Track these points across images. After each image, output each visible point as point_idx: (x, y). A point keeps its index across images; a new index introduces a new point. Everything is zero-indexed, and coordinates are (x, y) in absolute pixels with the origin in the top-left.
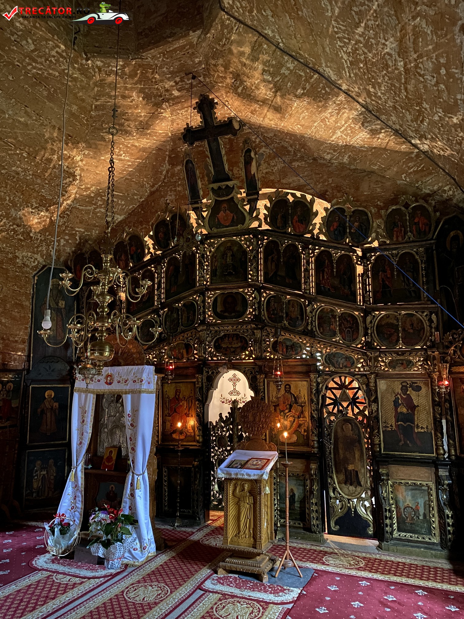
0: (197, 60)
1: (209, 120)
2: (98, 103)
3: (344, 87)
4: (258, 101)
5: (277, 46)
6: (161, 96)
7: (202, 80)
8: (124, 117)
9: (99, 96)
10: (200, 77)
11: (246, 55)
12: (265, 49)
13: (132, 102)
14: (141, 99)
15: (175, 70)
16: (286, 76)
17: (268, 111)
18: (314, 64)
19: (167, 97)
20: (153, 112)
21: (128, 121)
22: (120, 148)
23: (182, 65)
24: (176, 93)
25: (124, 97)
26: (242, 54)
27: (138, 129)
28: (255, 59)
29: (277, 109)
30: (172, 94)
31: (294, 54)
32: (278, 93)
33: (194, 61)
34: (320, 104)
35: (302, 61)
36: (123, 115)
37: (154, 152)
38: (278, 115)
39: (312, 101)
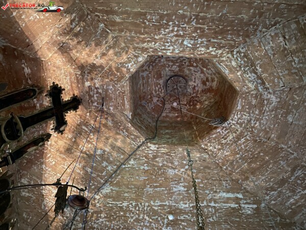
0: (112, 108)
1: (67, 108)
2: (110, 36)
3: (97, 197)
4: (75, 138)
5: (123, 164)
6: (88, 73)
7: (94, 104)
8: (83, 42)
9: (116, 42)
10: (97, 104)
11: (115, 142)
12: (120, 156)
13: (96, 56)
14: (95, 62)
15: (108, 93)
16: (101, 164)
17: (66, 143)
18: (111, 182)
19: (86, 76)
20: (76, 61)
21: (78, 42)
22: (48, 19)
23: (111, 99)
24: (87, 84)
25: (104, 55)
26: (116, 140)
27: (64, 43)
28: (113, 147)
29: (69, 151)
30: (87, 81)
31: (118, 172)
32: (85, 156)
33: (111, 106)
34: (80, 181)
35: (113, 176)
36: (86, 43)
37: (27, 40)
38: (62, 149)
39: (81, 176)
